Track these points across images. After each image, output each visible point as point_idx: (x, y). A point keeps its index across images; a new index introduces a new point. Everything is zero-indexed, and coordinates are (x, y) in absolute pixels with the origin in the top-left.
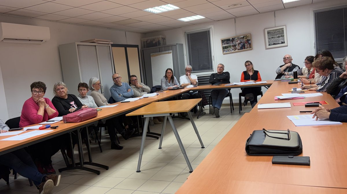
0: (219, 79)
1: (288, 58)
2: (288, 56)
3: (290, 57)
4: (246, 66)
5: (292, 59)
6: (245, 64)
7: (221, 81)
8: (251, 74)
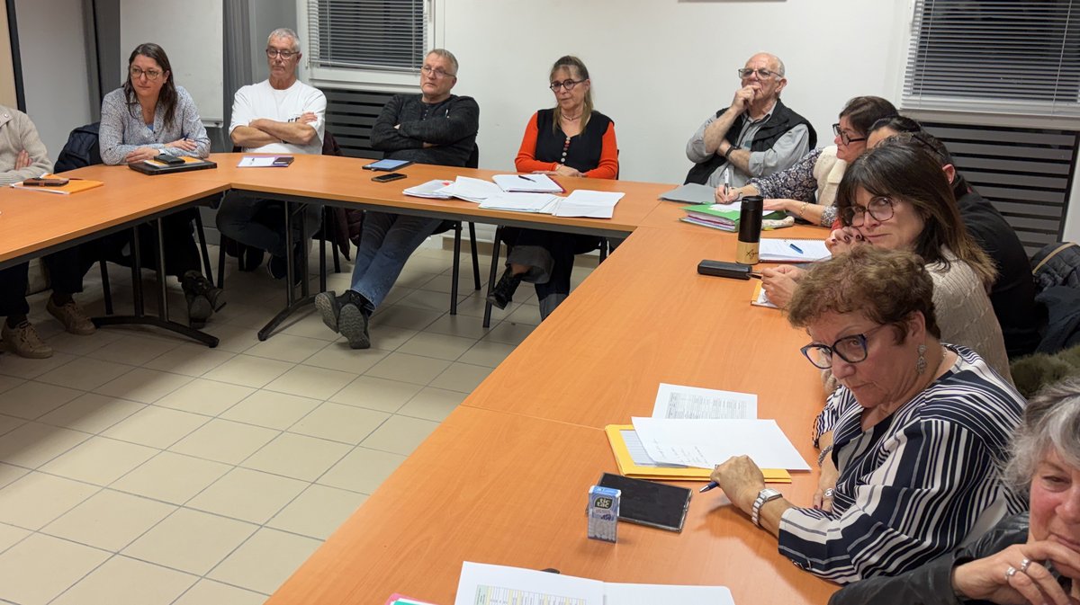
0: (415, 133)
1: (761, 71)
2: (763, 63)
3: (774, 66)
4: (556, 84)
5: (784, 81)
6: (553, 75)
7: (425, 144)
8: (572, 129)
